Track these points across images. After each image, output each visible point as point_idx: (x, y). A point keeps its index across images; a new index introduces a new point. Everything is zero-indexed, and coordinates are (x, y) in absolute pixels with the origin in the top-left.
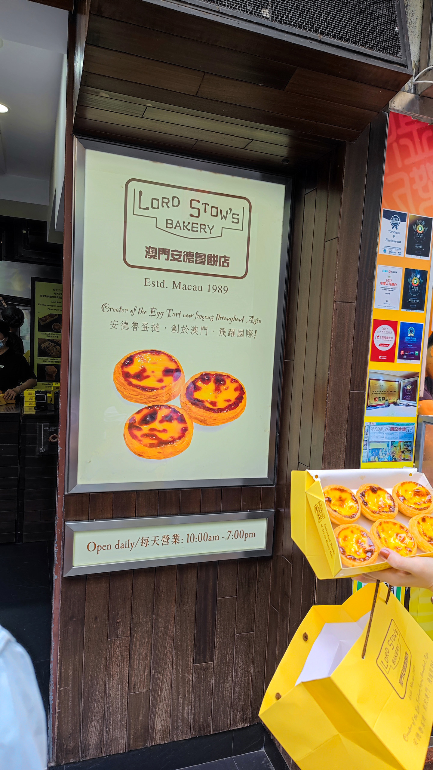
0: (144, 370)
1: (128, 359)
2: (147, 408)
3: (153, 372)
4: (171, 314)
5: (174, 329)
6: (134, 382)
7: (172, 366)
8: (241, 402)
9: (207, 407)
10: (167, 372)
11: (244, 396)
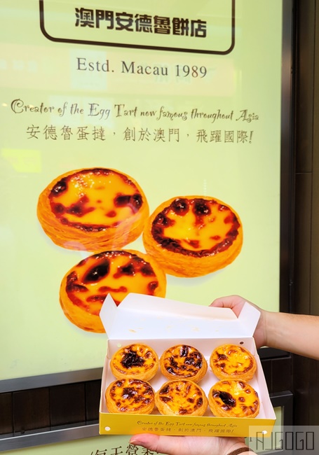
0: (85, 199)
1: (59, 183)
2: (95, 256)
3: (99, 202)
4: (122, 112)
5: (128, 134)
6: (71, 218)
7: (128, 191)
8: (235, 239)
9: (185, 250)
10: (121, 200)
11: (239, 230)
